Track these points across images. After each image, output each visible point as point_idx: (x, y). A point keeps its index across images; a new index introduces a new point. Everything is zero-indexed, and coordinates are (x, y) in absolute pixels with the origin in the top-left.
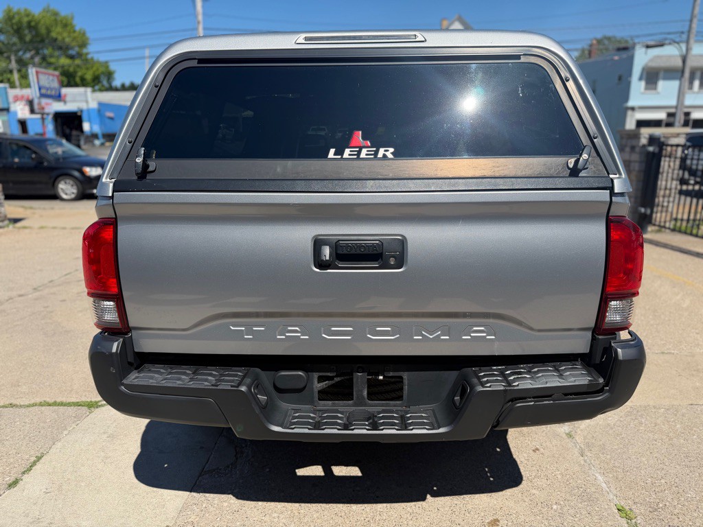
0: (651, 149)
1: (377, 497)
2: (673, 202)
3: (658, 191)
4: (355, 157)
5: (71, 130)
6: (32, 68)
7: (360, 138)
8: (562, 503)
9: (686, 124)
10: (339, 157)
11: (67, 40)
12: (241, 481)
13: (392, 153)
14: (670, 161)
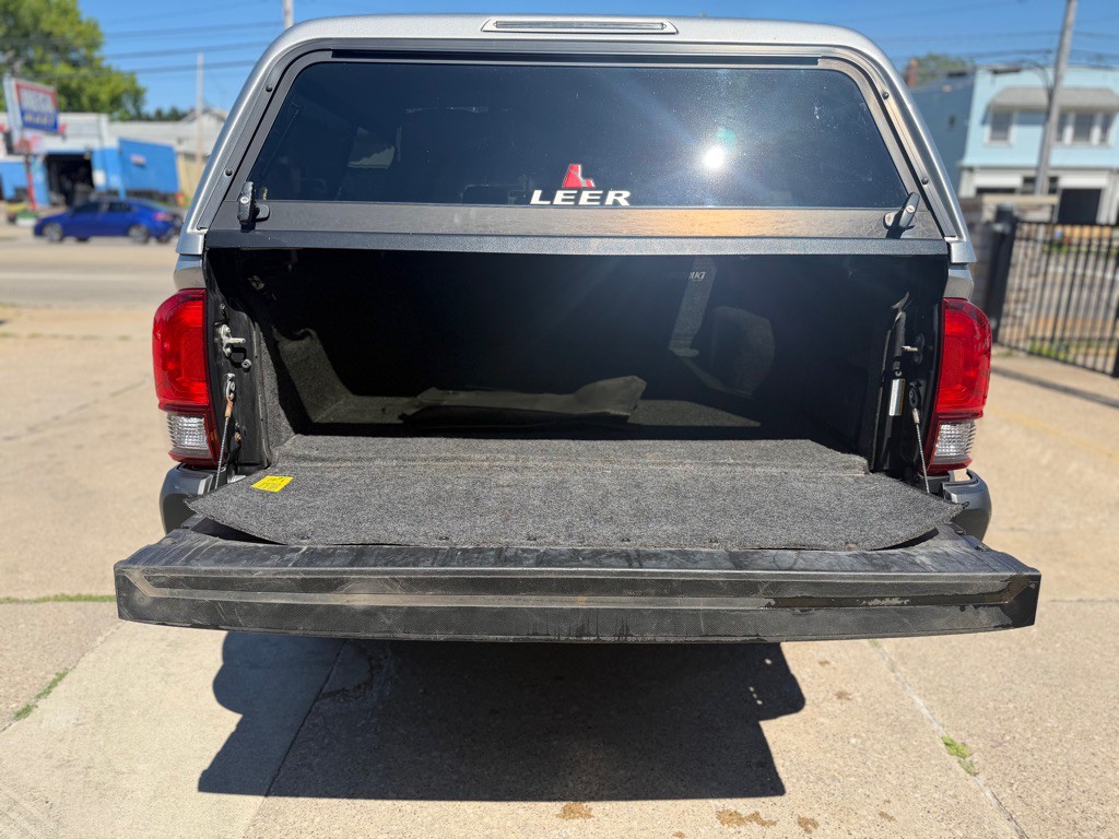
0: (999, 227)
1: (590, 728)
2: (1031, 310)
3: (1008, 292)
4: (572, 203)
5: (74, 182)
6: (10, 78)
7: (579, 175)
8: (863, 735)
9: (1052, 191)
10: (548, 203)
11: (70, 35)
12: (380, 707)
13: (627, 199)
14: (1026, 248)
